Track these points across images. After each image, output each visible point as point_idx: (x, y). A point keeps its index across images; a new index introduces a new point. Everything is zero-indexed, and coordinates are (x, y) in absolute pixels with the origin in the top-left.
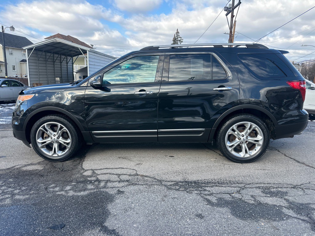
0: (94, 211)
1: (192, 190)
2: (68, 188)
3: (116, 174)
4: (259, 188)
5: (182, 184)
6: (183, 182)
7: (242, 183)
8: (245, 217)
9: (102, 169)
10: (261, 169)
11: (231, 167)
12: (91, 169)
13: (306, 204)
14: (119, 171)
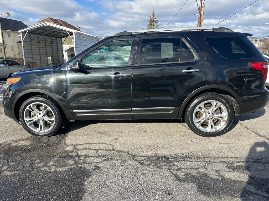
0: (72, 188)
1: (162, 166)
2: (51, 163)
3: (95, 150)
4: (223, 162)
5: (153, 159)
6: (154, 157)
7: (208, 158)
8: (209, 194)
9: (82, 144)
10: (225, 143)
11: (198, 141)
12: (73, 145)
13: (266, 179)
14: (97, 147)
